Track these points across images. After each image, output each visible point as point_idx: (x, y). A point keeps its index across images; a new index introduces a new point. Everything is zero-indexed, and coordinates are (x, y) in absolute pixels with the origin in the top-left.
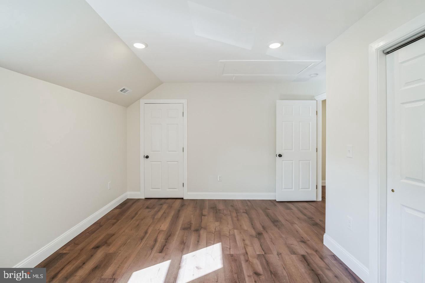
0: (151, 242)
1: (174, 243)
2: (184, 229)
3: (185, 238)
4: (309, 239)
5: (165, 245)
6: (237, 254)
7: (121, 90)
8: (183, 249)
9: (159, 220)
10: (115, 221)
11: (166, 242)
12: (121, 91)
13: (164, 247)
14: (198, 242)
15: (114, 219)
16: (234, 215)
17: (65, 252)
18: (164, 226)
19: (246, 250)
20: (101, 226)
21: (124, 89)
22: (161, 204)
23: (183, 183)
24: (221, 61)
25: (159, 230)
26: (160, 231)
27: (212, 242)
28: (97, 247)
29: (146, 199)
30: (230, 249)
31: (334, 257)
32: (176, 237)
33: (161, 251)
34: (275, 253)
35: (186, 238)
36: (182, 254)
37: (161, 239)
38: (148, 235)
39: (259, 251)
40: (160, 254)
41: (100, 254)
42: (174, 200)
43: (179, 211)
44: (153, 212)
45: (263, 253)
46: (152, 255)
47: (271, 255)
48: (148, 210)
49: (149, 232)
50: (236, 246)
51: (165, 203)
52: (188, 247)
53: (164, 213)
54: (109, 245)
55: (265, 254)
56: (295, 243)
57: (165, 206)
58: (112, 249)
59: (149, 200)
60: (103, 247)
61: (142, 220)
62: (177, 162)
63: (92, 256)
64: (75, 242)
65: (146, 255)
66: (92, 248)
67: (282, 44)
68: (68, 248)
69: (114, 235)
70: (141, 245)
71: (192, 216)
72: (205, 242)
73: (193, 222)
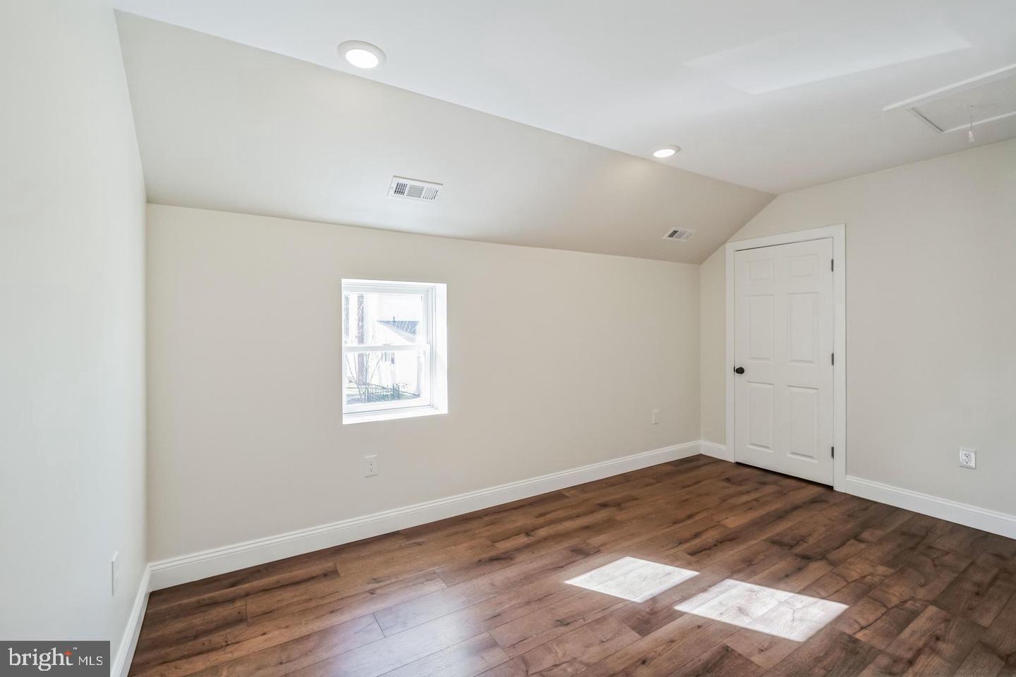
0: (687, 534)
1: (732, 553)
2: (774, 542)
3: (760, 557)
5: (709, 549)
6: (872, 647)
7: (668, 234)
8: (739, 571)
9: (733, 508)
10: (652, 481)
11: (715, 545)
12: (671, 236)
13: (705, 550)
14: (787, 576)
15: (654, 479)
17: (567, 494)
18: (733, 522)
19: (915, 657)
20: (628, 481)
21: (675, 232)
22: (764, 484)
23: (833, 449)
24: (885, 109)
25: (718, 522)
26: (718, 525)
27: (823, 594)
28: (604, 505)
29: (738, 464)
30: (863, 628)
32: (745, 547)
33: (693, 554)
35: (762, 558)
36: (728, 577)
37: (710, 537)
38: (690, 521)
40: (688, 556)
41: (602, 515)
42: (804, 484)
43: (796, 508)
44: (733, 489)
46: (673, 551)
48: (724, 484)
49: (696, 518)
50: (891, 634)
51: (775, 483)
52: (754, 573)
53: (756, 500)
54: (621, 510)
57: (769, 489)
58: (621, 516)
59: (742, 468)
60: (613, 509)
61: (699, 495)
62: (816, 391)
63: (592, 512)
64: (583, 488)
65: (663, 547)
66: (598, 504)
68: (573, 492)
69: (637, 499)
70: (668, 530)
71: (823, 529)
72: (806, 585)
73: (811, 541)
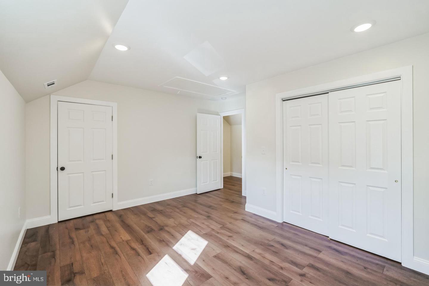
0: (130, 252)
2: (148, 232)
3: (158, 237)
4: (237, 210)
5: (147, 248)
6: (208, 232)
8: (167, 244)
9: (111, 234)
11: (145, 246)
13: (148, 250)
14: (173, 236)
16: (178, 210)
18: (125, 237)
19: (211, 228)
22: (92, 222)
23: (112, 194)
25: (123, 241)
26: (127, 242)
27: (184, 232)
30: (200, 231)
31: (254, 214)
32: (149, 239)
33: (150, 253)
34: (228, 223)
36: (171, 247)
37: (137, 246)
38: (117, 249)
39: (220, 226)
40: (152, 255)
42: (103, 214)
43: (123, 221)
44: (92, 230)
45: (222, 226)
47: (228, 225)
50: (203, 228)
51: (95, 219)
52: (169, 241)
53: (107, 227)
55: (223, 225)
56: (232, 215)
57: (100, 222)
62: (105, 171)
67: (228, 78)
69: (72, 264)
71: (142, 221)
72: (178, 233)
73: (150, 225)
